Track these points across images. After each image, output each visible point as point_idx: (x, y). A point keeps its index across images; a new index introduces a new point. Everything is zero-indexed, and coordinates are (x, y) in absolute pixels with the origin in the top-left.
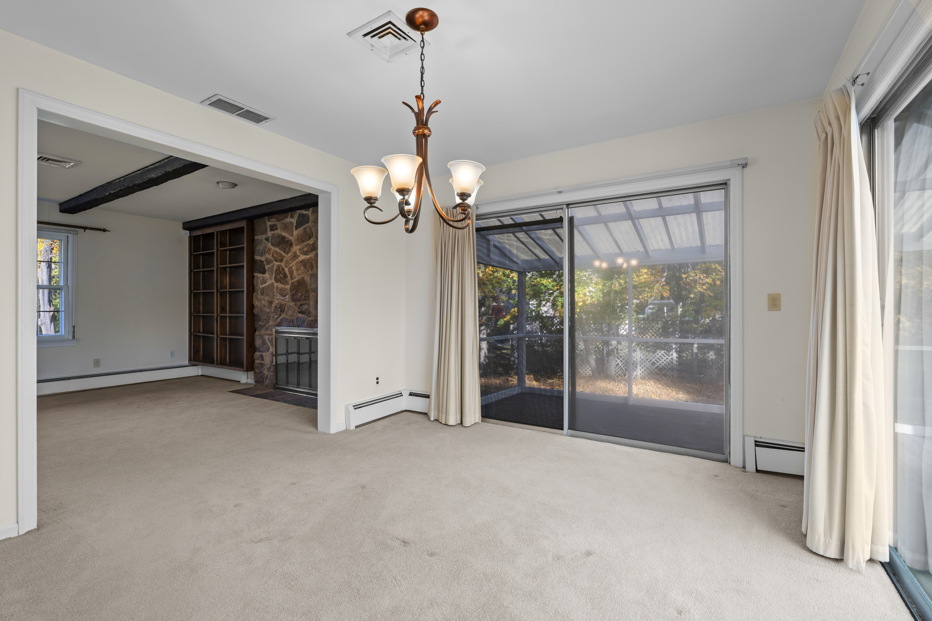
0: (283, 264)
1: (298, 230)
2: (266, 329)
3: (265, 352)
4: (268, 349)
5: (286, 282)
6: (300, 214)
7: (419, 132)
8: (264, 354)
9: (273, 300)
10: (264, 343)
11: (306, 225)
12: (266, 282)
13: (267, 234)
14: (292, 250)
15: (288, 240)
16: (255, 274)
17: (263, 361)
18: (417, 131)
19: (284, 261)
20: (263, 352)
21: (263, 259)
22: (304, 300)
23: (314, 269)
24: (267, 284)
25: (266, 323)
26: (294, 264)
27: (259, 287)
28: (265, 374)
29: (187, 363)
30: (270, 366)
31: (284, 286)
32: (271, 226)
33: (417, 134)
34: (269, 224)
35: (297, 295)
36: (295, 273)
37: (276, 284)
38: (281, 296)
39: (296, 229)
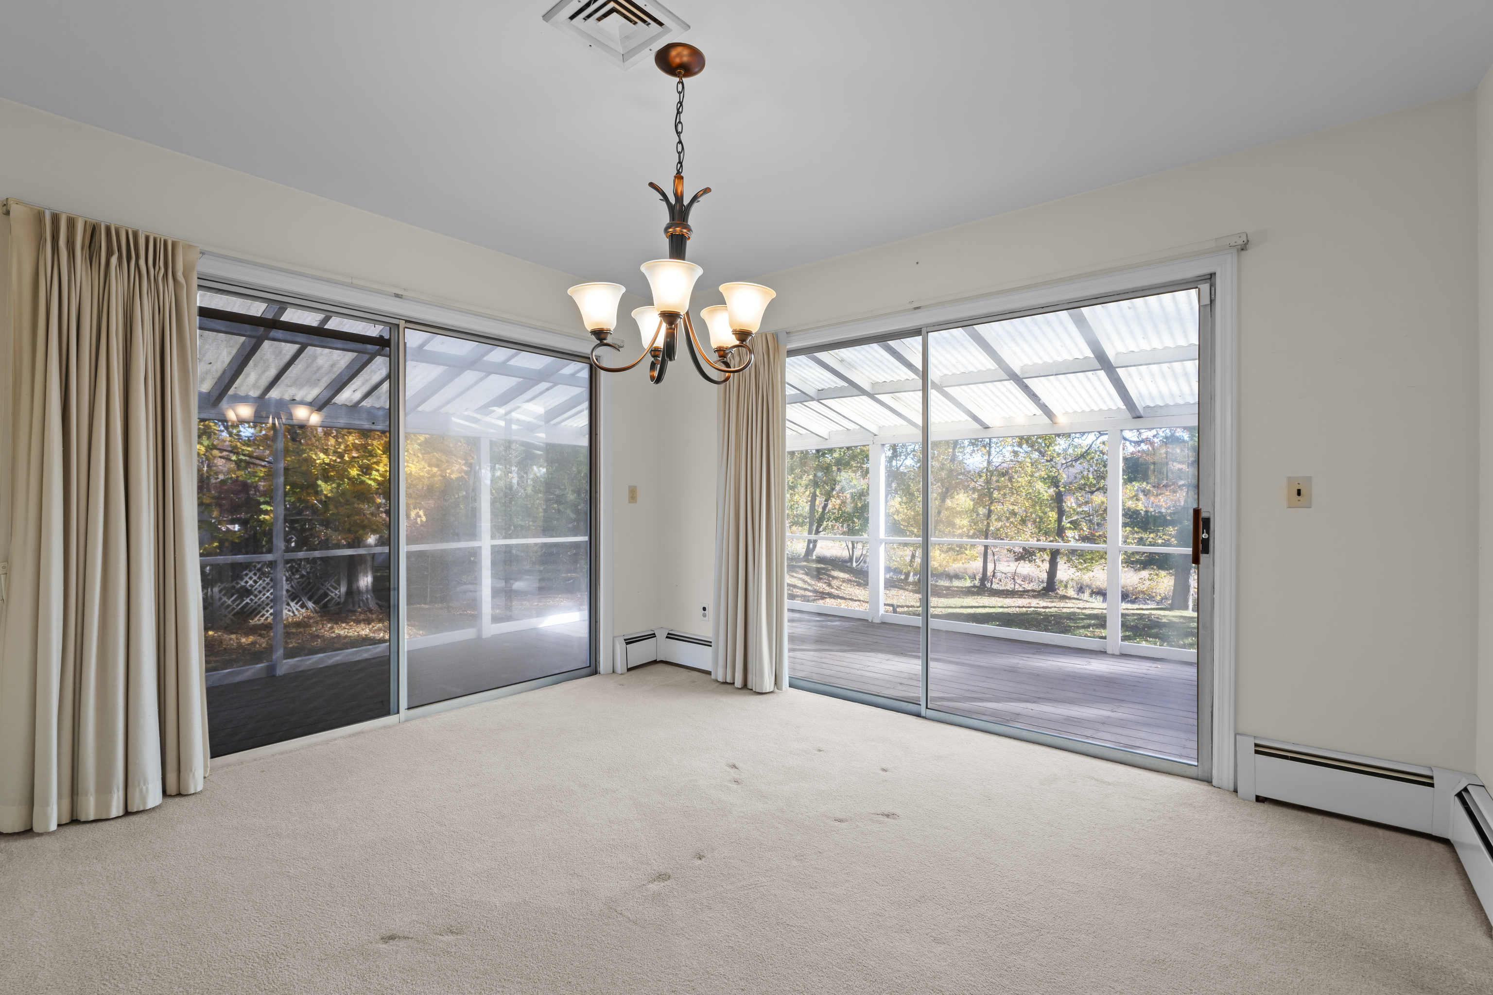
7: (675, 231)
18: (671, 230)
33: (672, 234)
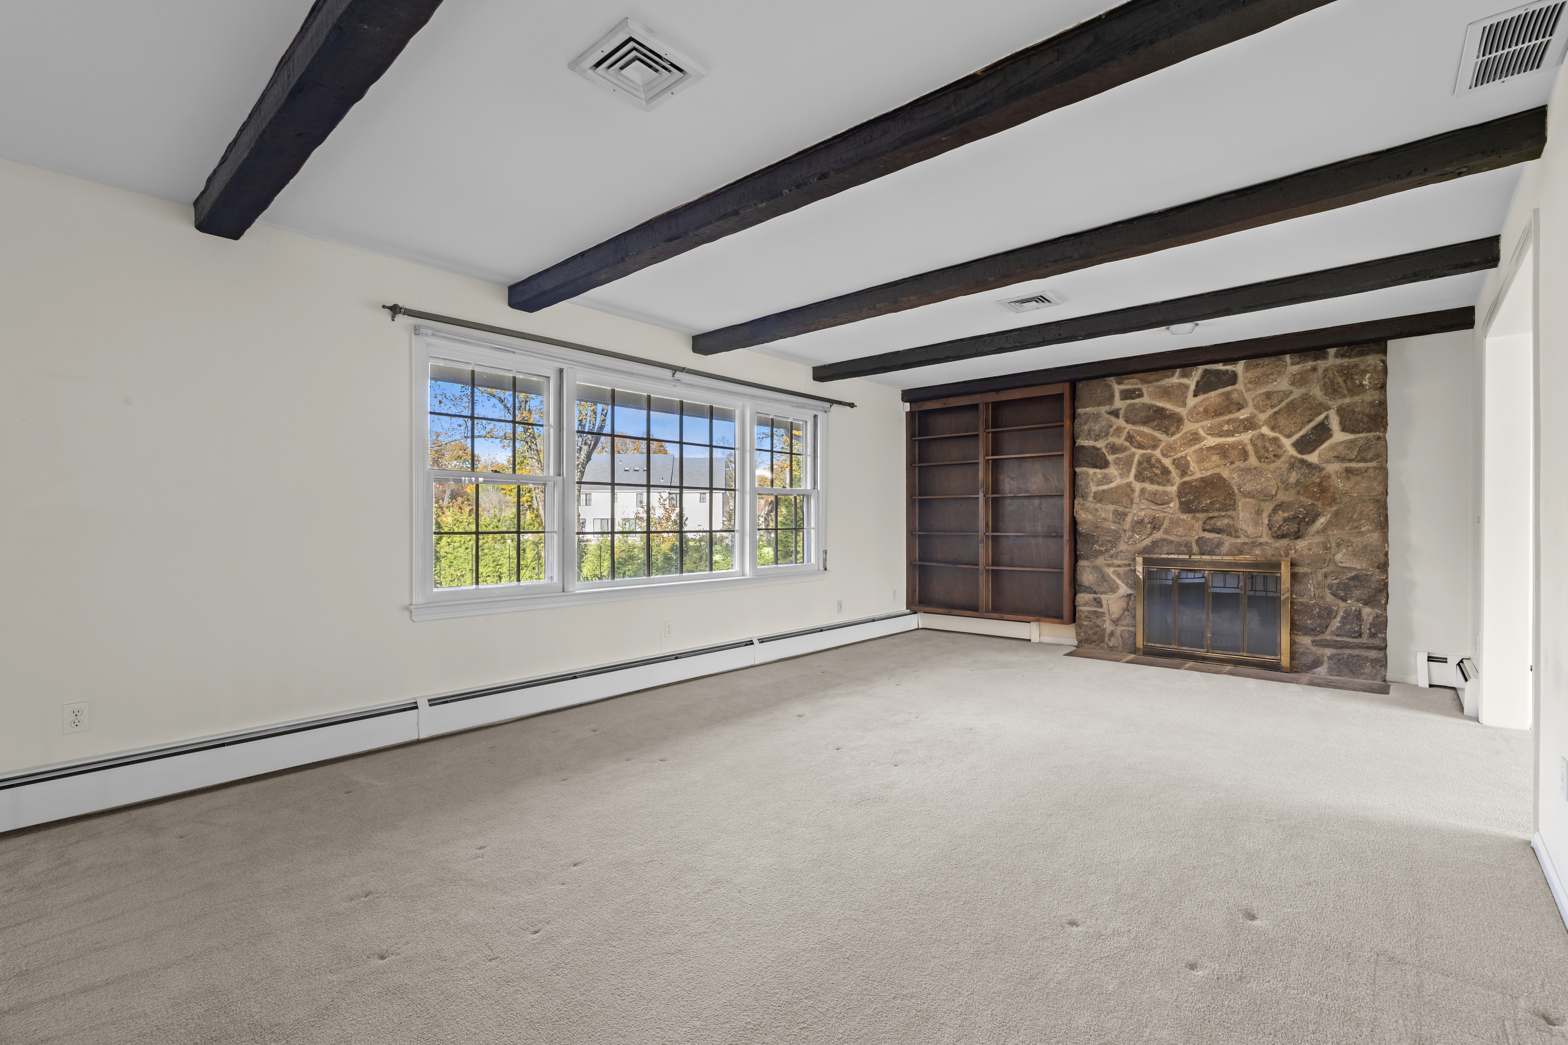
0: (1157, 453)
1: (1201, 397)
2: (1112, 557)
3: (1105, 593)
4: (1114, 589)
5: (1168, 481)
6: (1206, 372)
8: (1103, 597)
9: (1127, 510)
10: (1104, 578)
11: (1229, 388)
12: (1111, 482)
13: (1112, 404)
14: (1182, 430)
15: (1171, 414)
16: (1078, 470)
17: (1101, 606)
19: (1161, 447)
20: (1101, 594)
21: (1100, 444)
22: (1219, 510)
23: (1250, 459)
24: (1112, 485)
25: (1112, 547)
26: (1191, 452)
27: (1091, 490)
28: (1105, 629)
29: (903, 608)
30: (1121, 617)
31: (1161, 487)
32: (1122, 392)
34: (1117, 388)
35: (1199, 503)
36: (1194, 467)
37: (1137, 486)
38: (1152, 504)
39: (1195, 396)
